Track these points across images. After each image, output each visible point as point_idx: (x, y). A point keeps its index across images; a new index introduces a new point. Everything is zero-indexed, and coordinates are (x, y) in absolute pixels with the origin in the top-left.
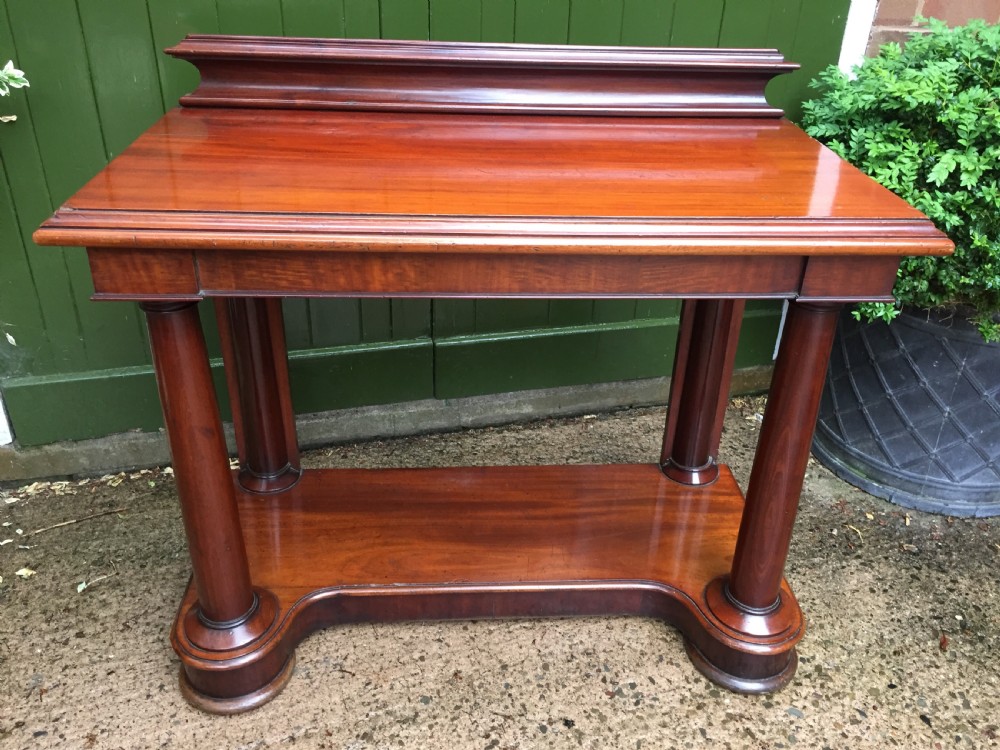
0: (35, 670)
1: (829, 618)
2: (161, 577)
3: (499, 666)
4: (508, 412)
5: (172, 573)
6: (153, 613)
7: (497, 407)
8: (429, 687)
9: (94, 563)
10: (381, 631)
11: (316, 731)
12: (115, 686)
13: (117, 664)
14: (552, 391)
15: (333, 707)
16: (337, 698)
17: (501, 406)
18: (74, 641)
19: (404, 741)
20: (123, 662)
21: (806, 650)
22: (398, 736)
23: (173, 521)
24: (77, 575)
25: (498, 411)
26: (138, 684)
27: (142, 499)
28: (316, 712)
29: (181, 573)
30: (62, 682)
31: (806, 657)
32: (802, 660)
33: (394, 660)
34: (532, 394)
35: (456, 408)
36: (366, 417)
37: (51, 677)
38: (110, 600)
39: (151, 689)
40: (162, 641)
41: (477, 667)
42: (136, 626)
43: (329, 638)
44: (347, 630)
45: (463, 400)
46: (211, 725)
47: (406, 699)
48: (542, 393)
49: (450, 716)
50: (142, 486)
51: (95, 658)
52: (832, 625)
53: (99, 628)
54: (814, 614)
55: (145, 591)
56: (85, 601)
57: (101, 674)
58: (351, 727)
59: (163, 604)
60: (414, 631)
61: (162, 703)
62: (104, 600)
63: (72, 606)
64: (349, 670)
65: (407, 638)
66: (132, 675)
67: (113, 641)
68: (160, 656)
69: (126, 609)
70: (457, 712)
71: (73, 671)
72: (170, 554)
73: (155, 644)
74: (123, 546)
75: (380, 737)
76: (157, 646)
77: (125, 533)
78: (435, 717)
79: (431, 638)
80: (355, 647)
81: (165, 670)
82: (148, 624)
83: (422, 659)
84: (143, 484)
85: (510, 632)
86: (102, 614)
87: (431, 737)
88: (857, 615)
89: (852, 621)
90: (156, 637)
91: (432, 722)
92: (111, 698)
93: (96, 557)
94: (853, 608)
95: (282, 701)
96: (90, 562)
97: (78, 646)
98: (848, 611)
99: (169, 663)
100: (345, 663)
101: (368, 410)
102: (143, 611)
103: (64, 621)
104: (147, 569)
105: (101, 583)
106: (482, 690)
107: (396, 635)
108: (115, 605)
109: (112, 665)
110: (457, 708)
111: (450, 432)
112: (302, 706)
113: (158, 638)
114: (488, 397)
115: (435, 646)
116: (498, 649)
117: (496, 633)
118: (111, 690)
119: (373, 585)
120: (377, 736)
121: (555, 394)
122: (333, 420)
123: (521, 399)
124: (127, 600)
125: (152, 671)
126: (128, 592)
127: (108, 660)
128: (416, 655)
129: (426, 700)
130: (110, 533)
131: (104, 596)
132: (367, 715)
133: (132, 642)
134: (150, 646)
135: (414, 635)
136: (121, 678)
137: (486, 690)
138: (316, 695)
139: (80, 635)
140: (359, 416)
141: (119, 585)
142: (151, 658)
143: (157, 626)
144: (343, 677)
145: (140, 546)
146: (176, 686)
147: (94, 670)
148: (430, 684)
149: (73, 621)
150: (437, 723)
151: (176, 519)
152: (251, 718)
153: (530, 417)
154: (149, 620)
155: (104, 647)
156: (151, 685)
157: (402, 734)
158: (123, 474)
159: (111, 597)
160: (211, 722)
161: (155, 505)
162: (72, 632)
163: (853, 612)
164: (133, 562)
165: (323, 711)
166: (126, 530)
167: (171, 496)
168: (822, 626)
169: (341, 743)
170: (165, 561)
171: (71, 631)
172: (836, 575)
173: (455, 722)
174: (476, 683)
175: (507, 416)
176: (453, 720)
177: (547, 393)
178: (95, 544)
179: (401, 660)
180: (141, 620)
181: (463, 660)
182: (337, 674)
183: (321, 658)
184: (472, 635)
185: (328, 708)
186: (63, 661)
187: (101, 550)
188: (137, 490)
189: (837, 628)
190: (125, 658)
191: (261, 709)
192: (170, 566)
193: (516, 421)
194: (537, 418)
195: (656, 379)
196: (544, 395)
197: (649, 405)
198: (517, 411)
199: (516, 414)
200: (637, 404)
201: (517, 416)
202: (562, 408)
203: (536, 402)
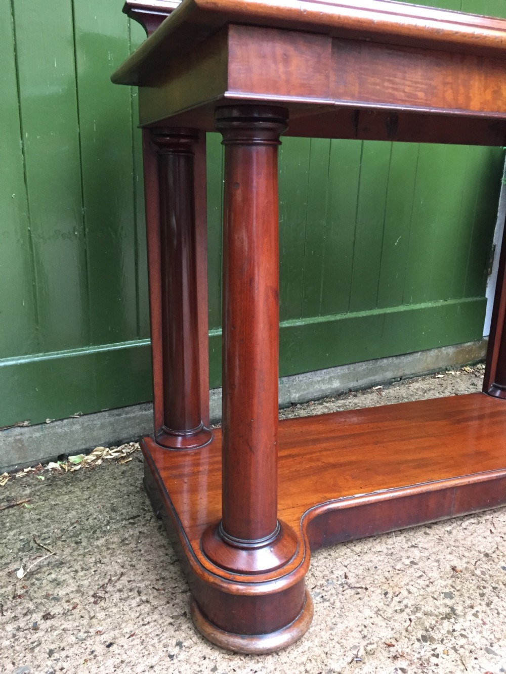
0: (13, 664)
2: (104, 548)
3: (482, 555)
4: (324, 387)
5: (113, 543)
6: (119, 579)
7: (315, 383)
8: (442, 585)
9: (19, 550)
10: (358, 548)
11: (374, 646)
12: (124, 657)
13: (112, 634)
14: (352, 367)
15: (372, 620)
16: (367, 612)
17: (319, 381)
18: (44, 625)
19: (463, 632)
20: (117, 631)
22: (454, 630)
23: (84, 502)
24: (7, 564)
25: (317, 387)
26: (151, 649)
27: (39, 490)
28: (360, 629)
29: (123, 541)
30: (57, 668)
33: (391, 569)
34: (339, 370)
35: (287, 386)
37: (39, 666)
38: (62, 578)
39: (170, 649)
40: (147, 602)
41: (465, 560)
42: (107, 596)
43: (315, 564)
44: (325, 554)
45: (292, 378)
46: (264, 667)
47: (431, 599)
48: (345, 370)
49: (483, 603)
50: (31, 481)
51: (82, 635)
53: (66, 606)
55: (96, 563)
56: (33, 584)
57: (100, 649)
58: (404, 633)
59: (122, 570)
60: (386, 543)
61: (192, 660)
62: (55, 580)
63: (20, 592)
64: (358, 585)
65: (385, 551)
66: (137, 641)
67: (92, 614)
68: (156, 616)
69: (86, 583)
70: (485, 598)
71: (63, 654)
72: (100, 527)
73: (142, 607)
74: (45, 530)
75: (440, 636)
76: (146, 608)
77: (39, 520)
78: (472, 607)
79: (406, 546)
80: (346, 567)
81: (172, 629)
82: (120, 591)
83: (412, 563)
84: (32, 479)
85: (465, 529)
86: (62, 592)
87: (484, 624)
90: (138, 599)
91: (474, 611)
92: (128, 669)
93: (19, 545)
95: (319, 627)
96: (16, 551)
97: (53, 628)
99: (172, 621)
100: (349, 581)
102: (106, 581)
103: (19, 608)
104: (84, 544)
105: (40, 567)
106: (487, 576)
107: (373, 550)
108: (71, 581)
109: (107, 637)
110: (482, 595)
111: (283, 408)
112: (340, 627)
113: (141, 600)
114: (308, 375)
115: (416, 551)
116: (469, 543)
117: (454, 532)
118: (122, 662)
119: (357, 496)
120: (437, 636)
121: (354, 370)
123: (332, 375)
124: (81, 573)
125: (158, 633)
126: (77, 567)
127: (99, 633)
128: (407, 562)
129: (449, 596)
130: (22, 522)
131: (53, 576)
132: (410, 620)
133: (115, 610)
134: (138, 609)
135: (389, 547)
136: (126, 647)
137: (491, 576)
138: (347, 614)
139: (46, 617)
141: (62, 563)
142: (147, 620)
143: (131, 590)
144: (358, 593)
145: (63, 527)
146: (195, 639)
147: (89, 647)
148: (440, 581)
149: (31, 606)
150: (477, 612)
151: (86, 499)
152: (300, 649)
153: (338, 391)
154: (119, 585)
155: (85, 622)
156: (165, 646)
157: (457, 627)
158: (6, 474)
159: (62, 574)
160: (260, 665)
161: (56, 492)
162: (37, 617)
164: (64, 541)
165: (365, 627)
166: (39, 517)
167: (67, 484)
169: (408, 650)
170: (98, 534)
171: (34, 615)
173: (492, 606)
174: (478, 572)
175: (323, 390)
176: (488, 605)
177: (349, 369)
178: (12, 533)
179: (398, 567)
180: (109, 588)
181: (448, 557)
182: (350, 592)
183: (323, 582)
184: (437, 537)
185: (367, 622)
186: (43, 645)
187: (22, 537)
188: (29, 485)
190: (118, 626)
191: (303, 639)
192: (107, 537)
193: (329, 395)
194: (342, 392)
195: (416, 354)
196: (346, 371)
197: (412, 376)
198: (329, 386)
199: (328, 389)
200: (405, 376)
201: (329, 391)
202: (359, 381)
203: (342, 377)
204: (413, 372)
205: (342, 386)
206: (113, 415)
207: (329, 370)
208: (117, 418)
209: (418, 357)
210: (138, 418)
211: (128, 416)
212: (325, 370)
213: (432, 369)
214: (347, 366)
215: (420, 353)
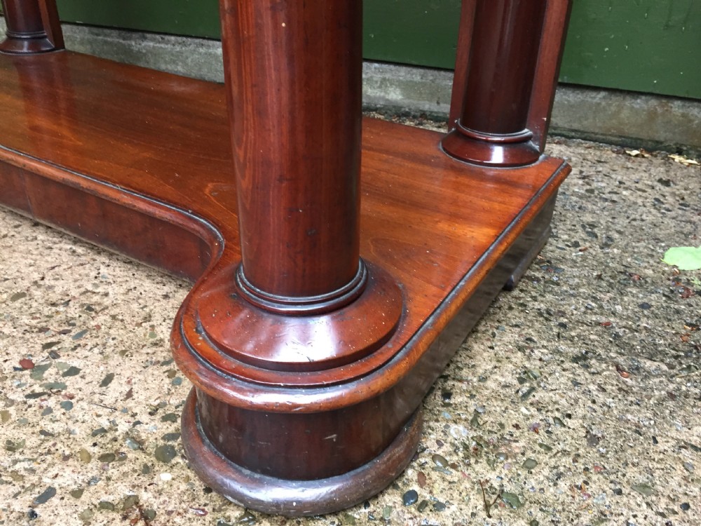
1: (567, 461)
21: (439, 486)
31: (424, 494)
32: (410, 497)
34: (403, 73)
36: (210, 54)
48: (416, 75)
52: (559, 476)
54: (542, 437)
88: (644, 488)
89: (619, 492)
94: (651, 472)
98: (631, 472)
101: (213, 46)
121: (433, 81)
122: (178, 48)
123: (388, 76)
140: (202, 50)
153: (397, 107)
163: (642, 479)
168: (530, 465)
172: (671, 404)
189: (563, 485)
193: (380, 109)
194: (407, 112)
195: (593, 94)
196: (417, 78)
197: (573, 134)
198: (382, 94)
199: (380, 98)
200: (555, 129)
201: (382, 103)
202: (442, 105)
203: (406, 87)
204: (576, 126)
205: (407, 101)
206: (92, 33)
207: (385, 66)
208: (95, 37)
209: (597, 100)
210: (116, 45)
211: (106, 39)
212: (376, 65)
213: (634, 136)
214: (422, 71)
215: (602, 94)
